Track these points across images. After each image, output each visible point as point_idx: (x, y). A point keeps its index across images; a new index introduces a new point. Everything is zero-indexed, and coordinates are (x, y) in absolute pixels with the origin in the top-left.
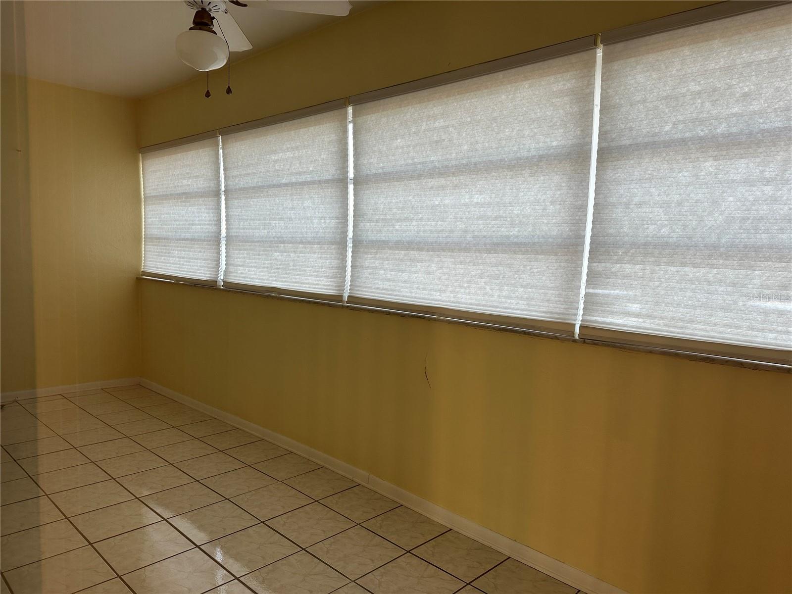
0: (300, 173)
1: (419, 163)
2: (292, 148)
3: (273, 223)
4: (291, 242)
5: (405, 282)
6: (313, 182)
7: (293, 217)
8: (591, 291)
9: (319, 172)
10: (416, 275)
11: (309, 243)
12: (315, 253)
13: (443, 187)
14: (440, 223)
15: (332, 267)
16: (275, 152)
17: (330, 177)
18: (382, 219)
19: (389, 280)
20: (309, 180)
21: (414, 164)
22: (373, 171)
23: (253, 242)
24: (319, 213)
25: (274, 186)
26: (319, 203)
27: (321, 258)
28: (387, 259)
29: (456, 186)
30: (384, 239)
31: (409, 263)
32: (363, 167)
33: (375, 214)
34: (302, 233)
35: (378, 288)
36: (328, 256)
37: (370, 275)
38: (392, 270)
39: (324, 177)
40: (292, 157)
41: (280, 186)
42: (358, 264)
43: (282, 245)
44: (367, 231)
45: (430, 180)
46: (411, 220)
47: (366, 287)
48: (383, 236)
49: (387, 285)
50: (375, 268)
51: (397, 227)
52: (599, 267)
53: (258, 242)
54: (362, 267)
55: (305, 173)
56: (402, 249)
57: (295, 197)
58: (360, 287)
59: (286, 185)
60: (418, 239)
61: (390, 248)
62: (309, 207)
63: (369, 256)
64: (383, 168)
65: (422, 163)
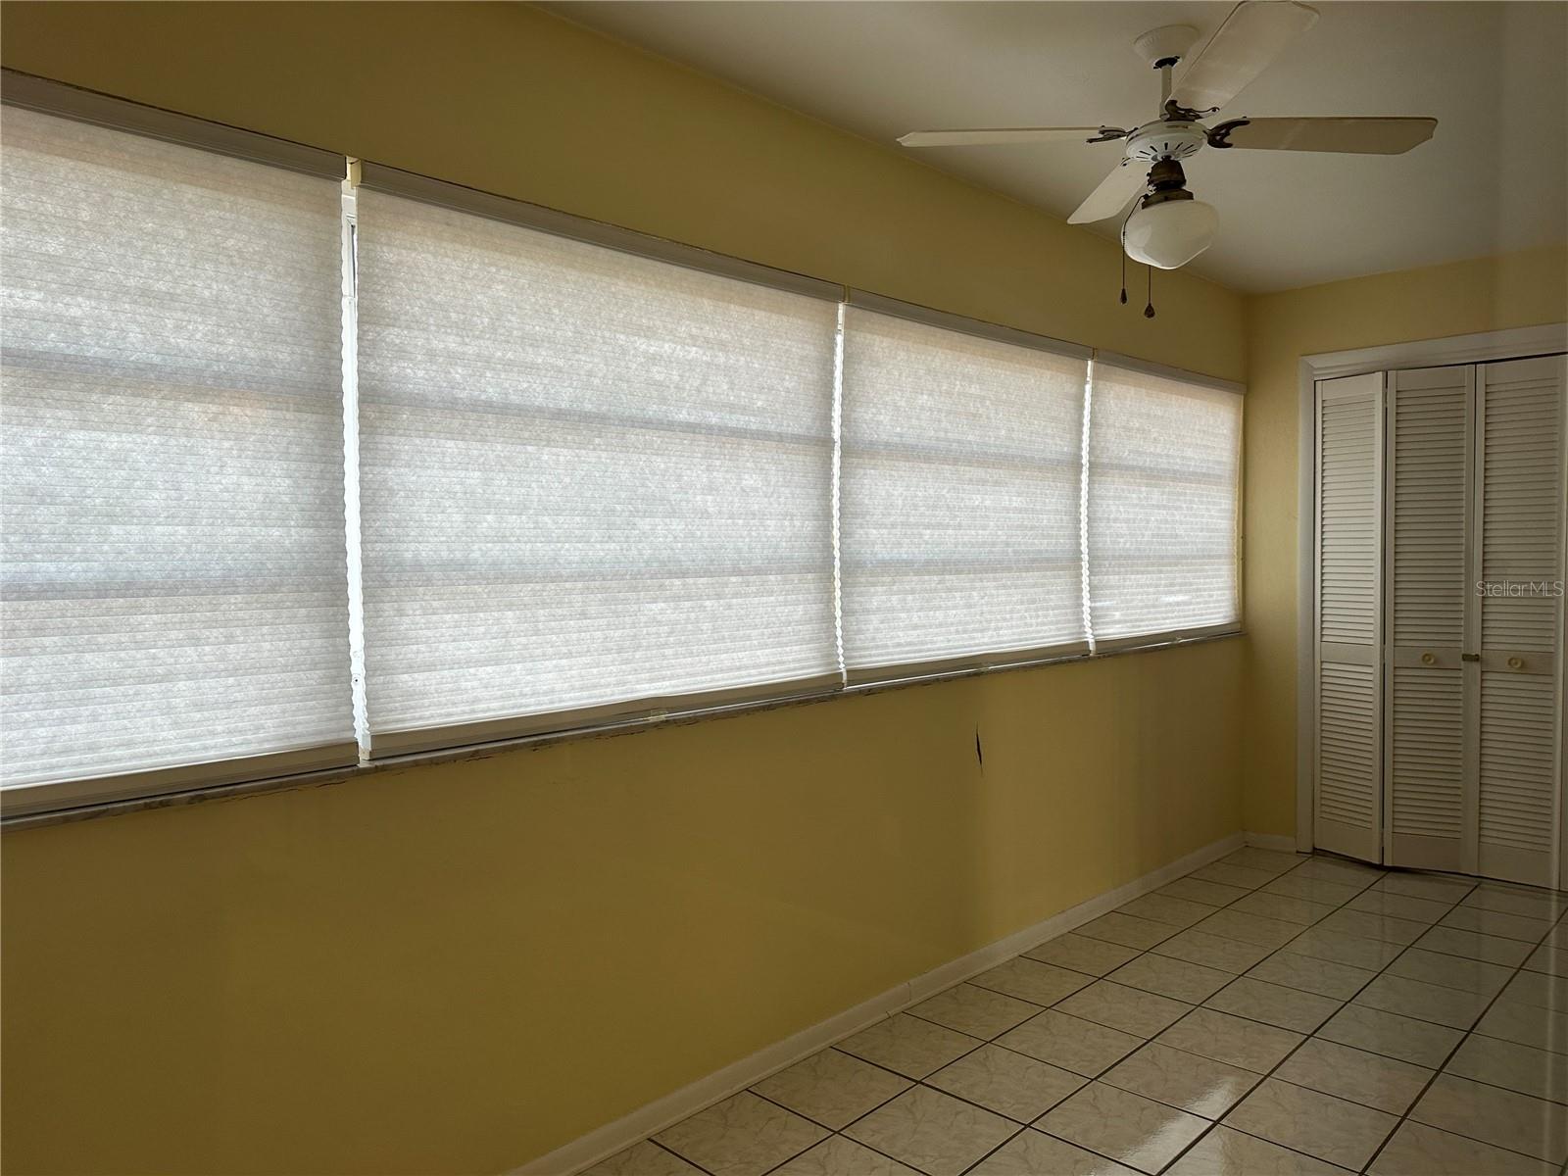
0: (732, 408)
1: (954, 441)
2: (707, 340)
3: (644, 524)
4: (707, 573)
5: (940, 625)
6: (764, 436)
7: (710, 510)
8: (1093, 605)
9: (780, 416)
10: (954, 612)
11: (758, 571)
12: (771, 593)
13: (984, 482)
14: (980, 532)
15: (811, 620)
16: (649, 333)
17: (801, 431)
18: (903, 524)
19: (915, 627)
20: (754, 428)
21: (947, 440)
22: (884, 437)
23: (556, 579)
24: (779, 504)
25: (647, 424)
26: (780, 484)
27: (786, 603)
28: (913, 592)
29: (996, 483)
30: (905, 556)
31: (944, 595)
32: (864, 426)
33: (889, 514)
34: (739, 551)
35: (899, 645)
36: (800, 597)
37: (882, 623)
38: (921, 609)
39: (790, 429)
40: (708, 364)
41: (667, 426)
42: (856, 606)
43: (677, 582)
44: (874, 544)
45: (967, 468)
46: (948, 526)
47: (877, 647)
48: (904, 553)
49: (913, 635)
50: (892, 610)
51: (926, 538)
52: (1096, 580)
53: (581, 576)
54: (867, 611)
55: (744, 410)
56: (935, 573)
57: (718, 463)
58: (867, 649)
59: (691, 428)
60: (956, 556)
61: (917, 573)
62: (756, 490)
63: (879, 589)
64: (901, 436)
65: (959, 442)
